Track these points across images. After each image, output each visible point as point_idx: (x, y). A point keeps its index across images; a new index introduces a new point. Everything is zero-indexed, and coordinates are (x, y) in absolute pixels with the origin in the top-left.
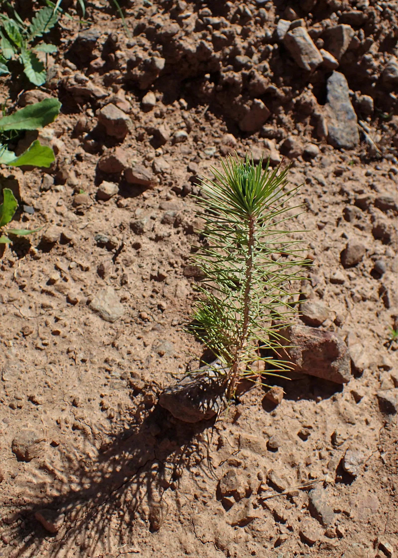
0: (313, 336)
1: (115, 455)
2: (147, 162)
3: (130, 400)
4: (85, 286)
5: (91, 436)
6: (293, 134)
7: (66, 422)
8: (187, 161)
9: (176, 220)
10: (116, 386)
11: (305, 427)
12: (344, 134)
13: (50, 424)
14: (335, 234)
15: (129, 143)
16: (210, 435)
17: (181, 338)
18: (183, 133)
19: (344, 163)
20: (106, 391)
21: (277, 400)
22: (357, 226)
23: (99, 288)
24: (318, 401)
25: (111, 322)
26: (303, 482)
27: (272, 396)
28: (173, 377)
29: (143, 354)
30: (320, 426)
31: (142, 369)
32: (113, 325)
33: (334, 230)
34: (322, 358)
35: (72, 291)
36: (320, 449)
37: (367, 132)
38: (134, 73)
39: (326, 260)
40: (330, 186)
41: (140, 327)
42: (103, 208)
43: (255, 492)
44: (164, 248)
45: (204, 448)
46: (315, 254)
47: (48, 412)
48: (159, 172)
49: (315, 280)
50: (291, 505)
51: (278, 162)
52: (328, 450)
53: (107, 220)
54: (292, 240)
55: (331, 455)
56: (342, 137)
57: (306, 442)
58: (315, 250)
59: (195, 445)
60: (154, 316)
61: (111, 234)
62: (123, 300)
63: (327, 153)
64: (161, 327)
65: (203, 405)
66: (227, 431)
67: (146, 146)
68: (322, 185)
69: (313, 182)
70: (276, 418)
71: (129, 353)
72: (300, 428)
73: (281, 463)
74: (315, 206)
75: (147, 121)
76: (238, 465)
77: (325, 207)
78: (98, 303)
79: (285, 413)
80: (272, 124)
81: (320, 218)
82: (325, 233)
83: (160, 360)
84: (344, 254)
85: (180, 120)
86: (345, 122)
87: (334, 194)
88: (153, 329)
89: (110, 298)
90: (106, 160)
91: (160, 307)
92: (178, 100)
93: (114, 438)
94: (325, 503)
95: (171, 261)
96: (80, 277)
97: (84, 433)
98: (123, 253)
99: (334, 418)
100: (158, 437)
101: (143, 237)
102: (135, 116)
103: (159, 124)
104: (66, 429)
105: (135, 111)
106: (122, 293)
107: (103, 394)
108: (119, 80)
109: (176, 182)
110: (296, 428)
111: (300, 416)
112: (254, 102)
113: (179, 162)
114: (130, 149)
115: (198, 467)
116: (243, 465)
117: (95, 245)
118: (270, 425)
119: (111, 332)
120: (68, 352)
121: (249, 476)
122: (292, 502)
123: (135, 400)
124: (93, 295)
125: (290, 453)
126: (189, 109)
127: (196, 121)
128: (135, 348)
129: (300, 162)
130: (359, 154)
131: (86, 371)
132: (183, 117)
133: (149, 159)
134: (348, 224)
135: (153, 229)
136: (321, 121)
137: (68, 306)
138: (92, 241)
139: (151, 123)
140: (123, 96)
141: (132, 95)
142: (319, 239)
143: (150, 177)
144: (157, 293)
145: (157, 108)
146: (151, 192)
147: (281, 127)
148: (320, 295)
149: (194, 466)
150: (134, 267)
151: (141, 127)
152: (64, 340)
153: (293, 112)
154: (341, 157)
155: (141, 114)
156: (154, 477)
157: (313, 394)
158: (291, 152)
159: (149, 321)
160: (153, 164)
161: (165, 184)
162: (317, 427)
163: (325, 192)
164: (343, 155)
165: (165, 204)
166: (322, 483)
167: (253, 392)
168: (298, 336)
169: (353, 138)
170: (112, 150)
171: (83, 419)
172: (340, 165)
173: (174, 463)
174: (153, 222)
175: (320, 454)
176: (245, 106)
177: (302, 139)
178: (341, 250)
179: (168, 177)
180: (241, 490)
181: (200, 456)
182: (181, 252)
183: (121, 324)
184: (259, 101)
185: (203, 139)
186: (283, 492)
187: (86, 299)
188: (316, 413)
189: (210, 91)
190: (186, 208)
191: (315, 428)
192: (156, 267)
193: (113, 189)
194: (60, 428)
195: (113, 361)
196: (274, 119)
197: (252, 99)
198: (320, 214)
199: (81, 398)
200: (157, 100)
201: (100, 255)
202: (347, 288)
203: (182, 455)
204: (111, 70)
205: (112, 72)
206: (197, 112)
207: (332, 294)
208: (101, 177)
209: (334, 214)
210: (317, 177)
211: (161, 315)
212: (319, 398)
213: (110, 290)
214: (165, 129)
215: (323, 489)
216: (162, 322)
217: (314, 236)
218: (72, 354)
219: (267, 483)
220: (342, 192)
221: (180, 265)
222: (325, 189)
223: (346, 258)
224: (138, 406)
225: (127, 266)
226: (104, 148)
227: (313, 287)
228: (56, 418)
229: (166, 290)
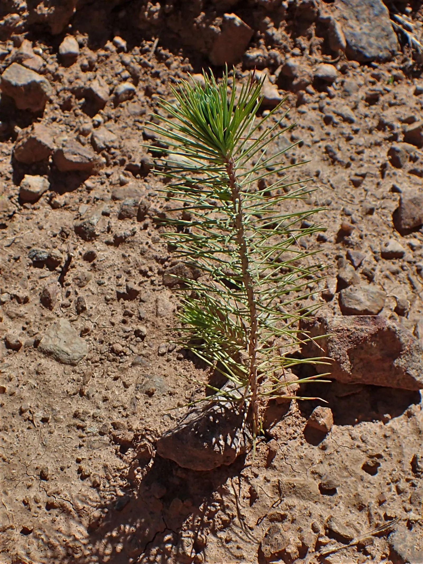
0: (358, 327)
1: (111, 532)
2: (82, 138)
3: (118, 459)
4: (27, 323)
5: (74, 513)
6: (293, 55)
7: (37, 502)
8: (141, 126)
9: (139, 210)
10: (96, 445)
11: (371, 457)
12: (372, 40)
13: (16, 507)
14: (381, 190)
15: (52, 115)
16: (237, 487)
17: (175, 369)
18: (128, 85)
19: (379, 84)
20: (83, 454)
21: (325, 426)
22: (413, 172)
23: (48, 323)
24: (386, 421)
25: (73, 365)
26: (377, 526)
27: (316, 421)
28: (172, 419)
29: (125, 398)
30: (393, 453)
31: (127, 416)
32: (76, 368)
33: (378, 184)
34: (379, 355)
35: (10, 332)
36: (397, 481)
37: (409, 30)
38: (39, 12)
39: (371, 228)
40: (362, 121)
41: (115, 364)
42: (32, 214)
43: (311, 549)
44: (129, 252)
45: (231, 505)
46: (353, 222)
47: (9, 492)
48: (102, 149)
49: (358, 258)
50: (365, 557)
51: (278, 101)
52: (408, 480)
53: (41, 228)
54: (316, 208)
55: (413, 485)
56: (370, 45)
57: (376, 477)
58: (353, 216)
59: (218, 501)
60: (131, 346)
61: (50, 246)
62: (85, 332)
63: (350, 73)
64: (144, 360)
65: (217, 442)
66: (261, 478)
67: (76, 115)
68: (350, 121)
69: (336, 119)
70: (327, 452)
71: (105, 400)
72: (365, 459)
73: (343, 508)
74: (343, 154)
75: (72, 79)
76: (283, 517)
77: (359, 153)
78: (50, 342)
79: (340, 443)
80: (258, 46)
81: (354, 169)
82: (366, 190)
83: (150, 401)
84: (397, 215)
85: (120, 68)
86: (370, 21)
87: (370, 131)
88: (134, 364)
89: (65, 334)
90: (23, 145)
91: (137, 333)
92: (112, 40)
93: (106, 510)
94: (412, 547)
95: (143, 268)
96: (18, 312)
97: (63, 509)
98: (72, 270)
99: (412, 439)
100: (166, 500)
101: (96, 243)
102: (53, 75)
103: (90, 80)
104: (38, 510)
105: (51, 67)
106: (80, 325)
107: (80, 458)
108: (20, 27)
109: (130, 158)
110: (358, 461)
111: (363, 445)
112: (224, 18)
113: (129, 129)
114: (55, 124)
115: (227, 530)
116: (289, 517)
117: (30, 265)
118: (321, 462)
119: (75, 377)
120: (22, 412)
121: (300, 530)
122: (366, 553)
123: (125, 457)
124: (41, 332)
125: (355, 493)
126: (129, 49)
127: (144, 65)
128: (113, 392)
129: (311, 94)
130: (402, 66)
131: (51, 433)
132: (123, 63)
133: (84, 133)
134: (399, 172)
135: (109, 229)
136: (333, 27)
137: (9, 353)
138: (25, 260)
139: (78, 81)
140: (31, 49)
141: (43, 46)
142: (356, 201)
143: (90, 157)
144: (131, 316)
145: (83, 57)
146: (96, 178)
147: (273, 48)
148: (369, 278)
149: (221, 530)
150: (92, 286)
151: (64, 89)
152: (12, 398)
153: (287, 21)
154: (373, 76)
155: (61, 71)
156: (168, 553)
157: (377, 412)
158: (295, 82)
159: (125, 354)
160: (92, 138)
161: (115, 164)
162: (390, 455)
163: (356, 132)
164: (376, 72)
165: (120, 190)
166: (405, 523)
167: (289, 422)
168: (338, 331)
169: (387, 43)
170: (29, 129)
171: (58, 493)
172: (374, 87)
173: (193, 530)
174: (107, 219)
175: (397, 488)
176: (213, 27)
177: (308, 59)
178: (393, 210)
179: (118, 152)
180: (292, 549)
181: (228, 515)
182: (155, 254)
183: (88, 365)
184: (233, 16)
185: (159, 90)
186: (351, 543)
187: (32, 340)
188: (385, 436)
189: (156, 16)
190: (151, 191)
191: (387, 457)
192: (121, 281)
193: (40, 185)
194: (30, 509)
195: (85, 413)
196: (260, 38)
197: (221, 14)
198: (353, 165)
199: (51, 469)
200: (81, 46)
201: (41, 278)
202: (409, 262)
203: (202, 518)
204: (5, 15)
205: (8, 18)
206: (143, 52)
207: (388, 273)
208: (21, 171)
209: (374, 161)
210: (339, 111)
211: (141, 344)
212: (387, 416)
213: (64, 322)
214: (101, 86)
215: (407, 531)
216: (144, 352)
217: (349, 197)
218: (27, 414)
219: (326, 534)
220: (382, 126)
221: (156, 271)
222: (355, 127)
223: (402, 219)
224: (130, 464)
225: (81, 286)
226: (18, 129)
227: (356, 268)
228: (21, 498)
229: (142, 310)
